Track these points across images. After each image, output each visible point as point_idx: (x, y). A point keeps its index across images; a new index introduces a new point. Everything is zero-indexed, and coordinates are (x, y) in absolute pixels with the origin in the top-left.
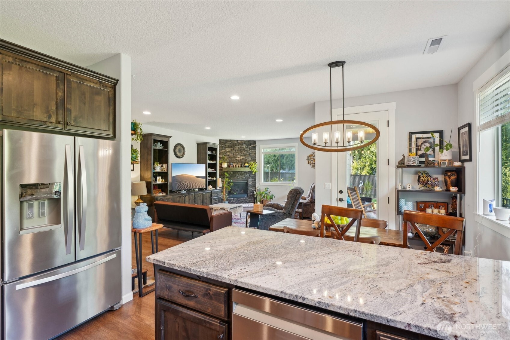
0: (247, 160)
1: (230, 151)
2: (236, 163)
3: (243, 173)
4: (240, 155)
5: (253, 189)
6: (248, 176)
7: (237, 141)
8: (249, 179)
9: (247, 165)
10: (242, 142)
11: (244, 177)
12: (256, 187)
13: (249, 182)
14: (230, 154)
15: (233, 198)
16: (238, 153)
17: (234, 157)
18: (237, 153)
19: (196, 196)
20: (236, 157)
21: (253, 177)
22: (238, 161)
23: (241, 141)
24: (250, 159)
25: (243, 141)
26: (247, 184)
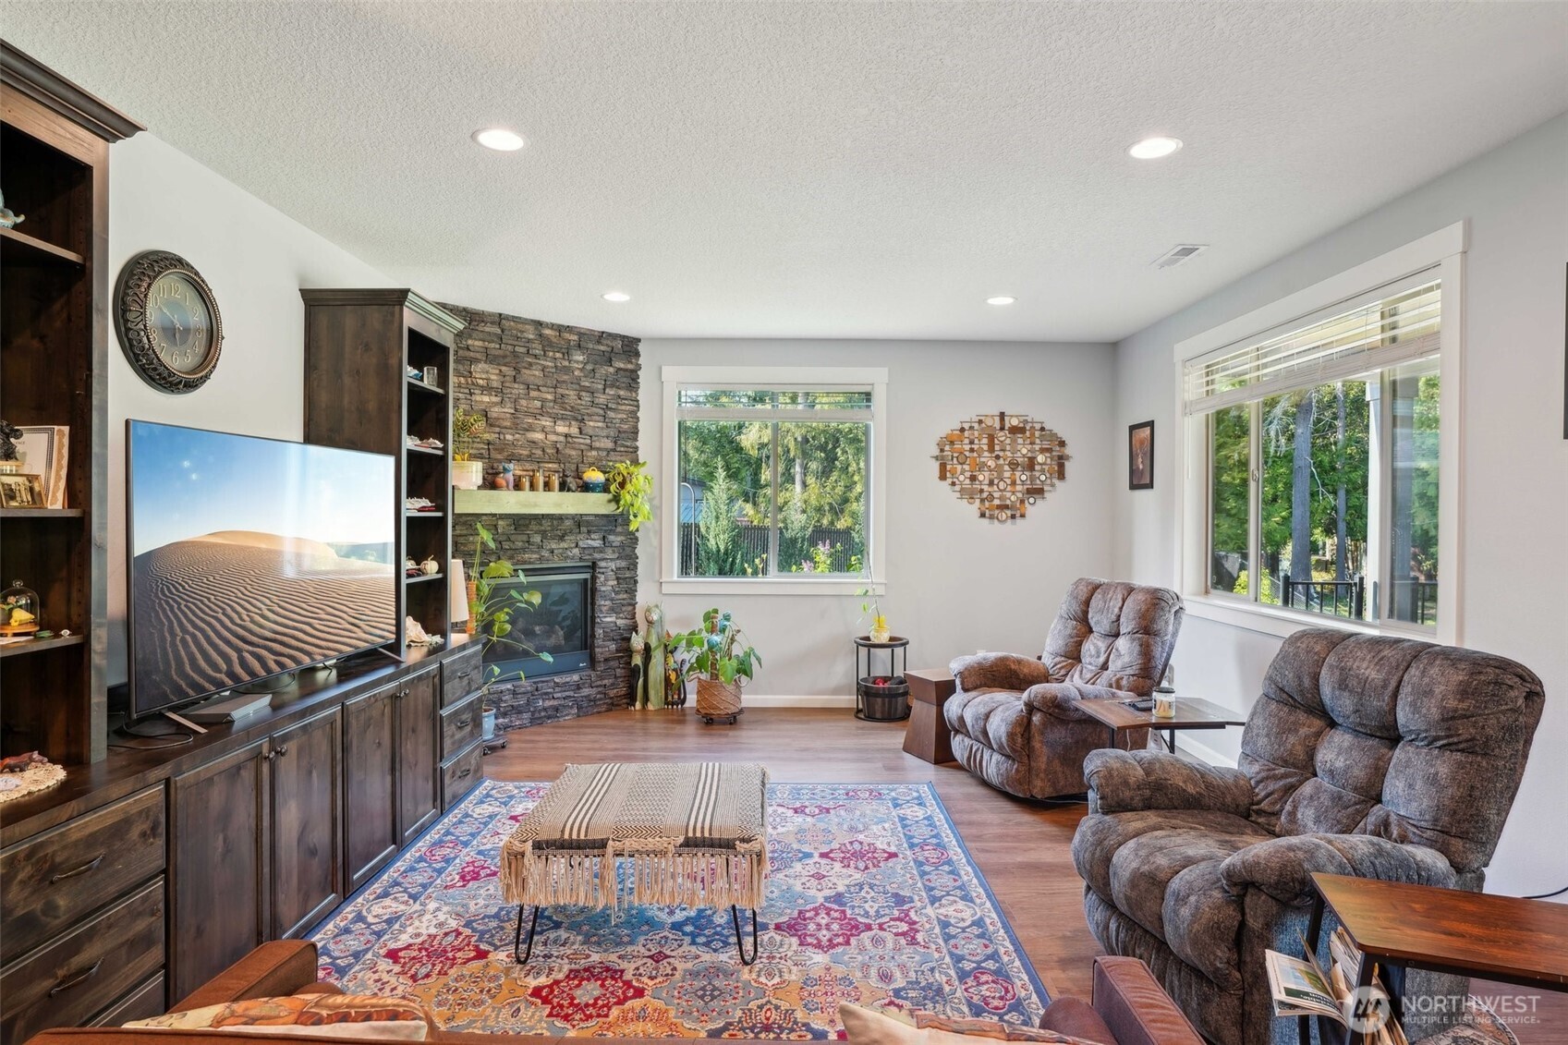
0: (591, 448)
1: (495, 384)
2: (528, 466)
3: (568, 523)
4: (555, 419)
5: (620, 622)
6: (597, 543)
7: (538, 324)
8: (602, 564)
9: (595, 476)
10: (567, 335)
11: (570, 550)
12: (634, 606)
13: (602, 578)
14: (495, 404)
15: (509, 686)
16: (543, 401)
17: (515, 427)
18: (538, 404)
19: (353, 722)
20: (530, 429)
21: (622, 546)
22: (539, 452)
23: (560, 329)
24: (610, 445)
25: (569, 329)
26: (588, 591)
